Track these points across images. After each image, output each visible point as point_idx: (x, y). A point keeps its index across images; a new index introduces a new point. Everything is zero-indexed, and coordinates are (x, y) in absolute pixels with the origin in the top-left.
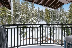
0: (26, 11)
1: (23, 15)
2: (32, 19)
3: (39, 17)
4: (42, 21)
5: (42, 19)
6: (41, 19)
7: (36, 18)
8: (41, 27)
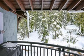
0: (48, 14)
1: (44, 19)
2: (55, 23)
3: (65, 19)
4: (72, 25)
5: (72, 22)
6: (68, 22)
7: (60, 22)
8: (62, 51)
